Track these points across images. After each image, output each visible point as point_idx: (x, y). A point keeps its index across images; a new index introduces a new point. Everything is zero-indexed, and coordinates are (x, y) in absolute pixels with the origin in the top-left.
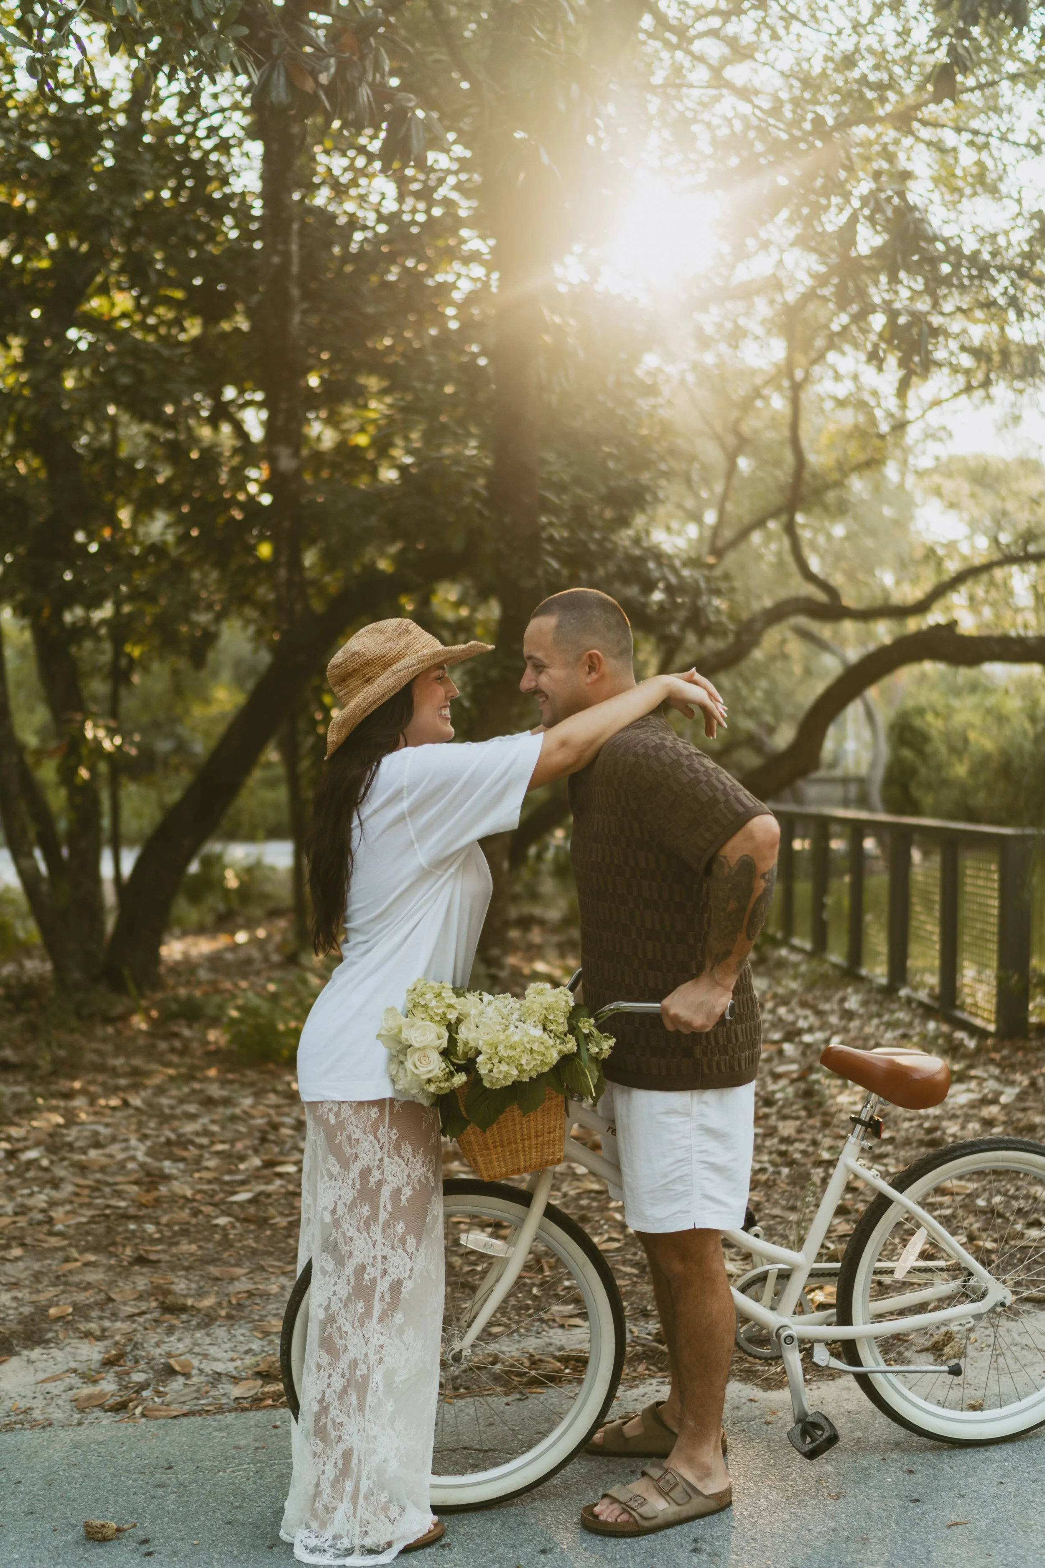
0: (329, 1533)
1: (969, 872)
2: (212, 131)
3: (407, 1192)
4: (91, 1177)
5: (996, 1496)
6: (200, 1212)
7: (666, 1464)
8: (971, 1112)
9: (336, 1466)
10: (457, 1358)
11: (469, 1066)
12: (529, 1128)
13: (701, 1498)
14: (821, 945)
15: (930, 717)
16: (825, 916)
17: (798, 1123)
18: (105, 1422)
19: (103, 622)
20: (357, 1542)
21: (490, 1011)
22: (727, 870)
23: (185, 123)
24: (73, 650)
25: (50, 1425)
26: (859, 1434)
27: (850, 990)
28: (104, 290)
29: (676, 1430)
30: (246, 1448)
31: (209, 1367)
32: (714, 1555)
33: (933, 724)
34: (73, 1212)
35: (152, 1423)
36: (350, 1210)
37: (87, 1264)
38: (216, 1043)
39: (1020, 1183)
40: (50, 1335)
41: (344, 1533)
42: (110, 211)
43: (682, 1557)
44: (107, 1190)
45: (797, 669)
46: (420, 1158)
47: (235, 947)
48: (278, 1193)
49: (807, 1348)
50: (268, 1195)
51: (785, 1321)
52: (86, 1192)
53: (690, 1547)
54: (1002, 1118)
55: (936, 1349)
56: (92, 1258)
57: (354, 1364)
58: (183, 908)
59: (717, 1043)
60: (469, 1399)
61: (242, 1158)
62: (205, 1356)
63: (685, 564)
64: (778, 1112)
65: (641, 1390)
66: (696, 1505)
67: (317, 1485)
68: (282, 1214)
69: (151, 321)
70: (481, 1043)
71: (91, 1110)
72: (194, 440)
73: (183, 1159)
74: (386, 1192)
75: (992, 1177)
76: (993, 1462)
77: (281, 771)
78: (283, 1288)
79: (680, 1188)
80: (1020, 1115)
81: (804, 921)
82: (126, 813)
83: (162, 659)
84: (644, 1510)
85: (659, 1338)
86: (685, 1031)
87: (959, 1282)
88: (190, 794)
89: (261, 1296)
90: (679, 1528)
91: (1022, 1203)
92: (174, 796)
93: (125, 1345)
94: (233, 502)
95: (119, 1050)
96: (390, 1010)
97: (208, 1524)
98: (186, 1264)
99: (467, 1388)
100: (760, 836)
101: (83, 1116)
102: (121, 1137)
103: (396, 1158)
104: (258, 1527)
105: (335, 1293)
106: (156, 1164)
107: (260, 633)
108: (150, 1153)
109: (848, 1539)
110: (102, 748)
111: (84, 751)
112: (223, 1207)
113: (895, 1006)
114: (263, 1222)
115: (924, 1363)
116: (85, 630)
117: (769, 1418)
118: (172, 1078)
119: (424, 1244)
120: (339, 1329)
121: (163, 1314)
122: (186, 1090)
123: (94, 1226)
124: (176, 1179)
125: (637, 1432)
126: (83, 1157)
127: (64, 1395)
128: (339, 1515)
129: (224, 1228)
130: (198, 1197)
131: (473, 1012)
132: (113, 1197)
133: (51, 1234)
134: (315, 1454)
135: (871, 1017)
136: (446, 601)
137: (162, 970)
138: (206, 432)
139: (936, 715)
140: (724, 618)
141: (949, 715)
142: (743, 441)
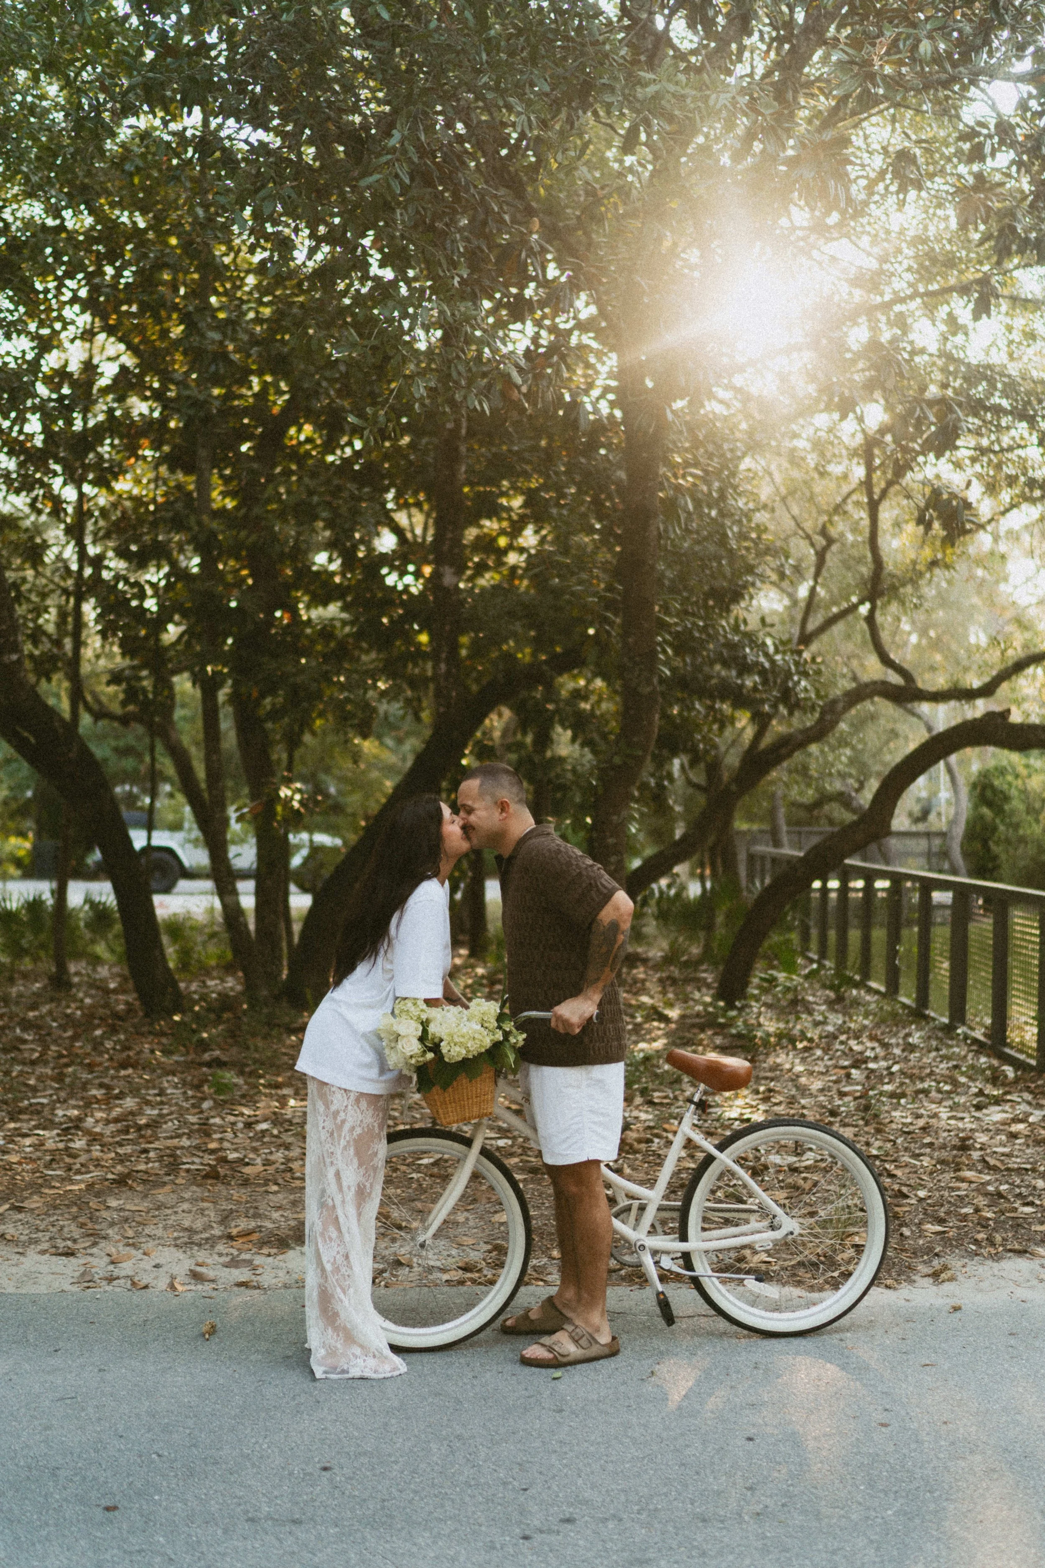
1: (1017, 927)
11: (435, 1048)
12: (472, 1091)
13: (598, 1346)
14: (893, 987)
16: (898, 962)
21: (449, 1016)
22: (601, 928)
27: (915, 1027)
51: (641, 1236)
66: (595, 1350)
70: (443, 1034)
87: (768, 1221)
110: (292, 806)
111: (279, 808)
113: (952, 1042)
125: (537, 1317)
131: (437, 1016)
139: (1017, 776)
140: (813, 696)
141: (1030, 776)
142: (830, 541)
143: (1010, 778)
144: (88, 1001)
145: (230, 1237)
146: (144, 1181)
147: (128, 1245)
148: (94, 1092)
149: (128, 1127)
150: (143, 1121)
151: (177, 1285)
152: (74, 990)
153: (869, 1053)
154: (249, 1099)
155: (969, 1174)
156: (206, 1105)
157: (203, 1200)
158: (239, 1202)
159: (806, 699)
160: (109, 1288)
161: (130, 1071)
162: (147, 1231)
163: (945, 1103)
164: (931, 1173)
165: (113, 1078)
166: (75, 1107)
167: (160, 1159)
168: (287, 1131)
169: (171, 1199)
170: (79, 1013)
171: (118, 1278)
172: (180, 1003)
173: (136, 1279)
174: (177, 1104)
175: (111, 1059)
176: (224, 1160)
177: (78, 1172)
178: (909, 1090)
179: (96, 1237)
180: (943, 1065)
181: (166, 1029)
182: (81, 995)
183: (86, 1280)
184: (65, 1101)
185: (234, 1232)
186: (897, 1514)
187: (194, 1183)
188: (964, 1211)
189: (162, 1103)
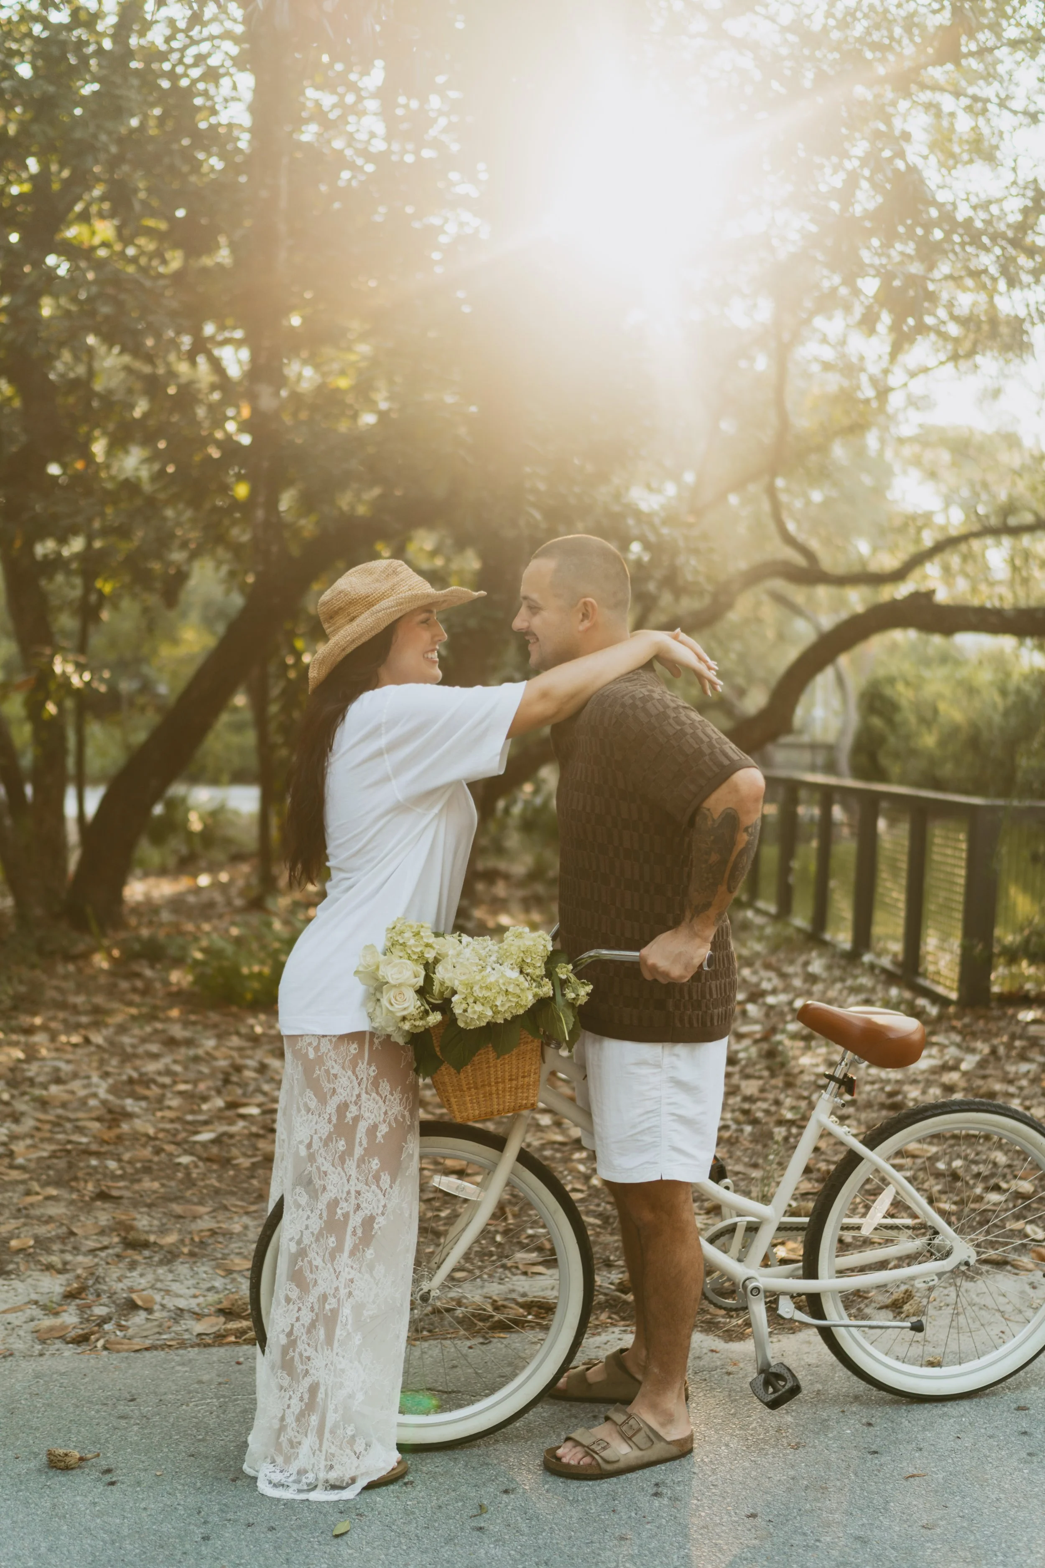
0: (294, 1468)
1: (938, 840)
2: (200, 59)
3: (384, 1129)
4: (52, 1112)
5: (953, 1450)
6: (163, 1150)
7: (629, 1409)
8: (932, 1077)
9: (301, 1399)
10: (425, 1298)
11: (445, 1006)
12: (504, 1071)
13: (663, 1443)
14: (785, 908)
15: (900, 687)
16: (791, 880)
17: (761, 1082)
18: (67, 1354)
19: (76, 556)
20: (322, 1475)
21: (468, 952)
22: (710, 823)
23: (172, 50)
24: (43, 583)
25: (11, 1355)
26: (819, 1386)
27: (814, 954)
28: (85, 217)
29: (639, 1377)
30: (210, 1382)
31: (170, 1303)
32: (675, 1499)
33: (903, 694)
34: (34, 1146)
35: (114, 1355)
36: (326, 1145)
37: (48, 1198)
38: (178, 983)
39: (980, 1148)
40: (11, 1267)
41: (309, 1467)
42: (95, 136)
43: (644, 1500)
44: (68, 1126)
45: (770, 634)
46: (397, 1096)
47: (198, 890)
48: (240, 1134)
49: (772, 1300)
50: (231, 1136)
51: (751, 1273)
52: (47, 1127)
53: (651, 1491)
54: (963, 1084)
55: (896, 1307)
56: (54, 1192)
57: (324, 1298)
58: (146, 850)
59: (691, 997)
60: (432, 1342)
61: (205, 1099)
62: (168, 1292)
63: (664, 523)
64: (741, 1071)
65: (604, 1337)
66: (658, 1450)
67: (283, 1419)
68: (245, 1155)
69: (131, 251)
70: (457, 983)
71: (52, 1046)
72: (172, 374)
73: (145, 1098)
74: (362, 1128)
75: (952, 1142)
76: (950, 1417)
77: (248, 716)
78: (246, 1227)
79: (648, 1139)
80: (980, 1082)
81: (769, 886)
82: (90, 751)
83: (134, 596)
84: (607, 1454)
85: (622, 1288)
86: (663, 981)
87: (924, 1240)
88: (156, 735)
89: (224, 1235)
90: (640, 1472)
91: (982, 1168)
92: (140, 737)
93: (86, 1279)
94: (210, 440)
95: (80, 988)
96: (370, 948)
97: (171, 1455)
98: (149, 1201)
99: (430, 1331)
100: (744, 789)
101: (44, 1052)
102: (82, 1074)
103: (374, 1095)
104: (222, 1460)
105: (307, 1228)
106: (118, 1102)
107: (232, 574)
108: (113, 1090)
109: (807, 1487)
110: (70, 683)
111: (52, 686)
112: (186, 1146)
113: (858, 971)
114: (226, 1162)
115: (884, 1319)
116: (54, 564)
117: (731, 1369)
118: (133, 1018)
119: (397, 1182)
120: (310, 1262)
121: (125, 1249)
122: (148, 1029)
123: (55, 1161)
124: (138, 1117)
125: (598, 1379)
126: (44, 1093)
127: (25, 1326)
128: (304, 1449)
129: (186, 1167)
130: (161, 1135)
131: (451, 952)
132: (74, 1132)
133: (12, 1167)
134: (281, 1388)
135: (834, 981)
136: (421, 549)
137: (125, 910)
138: (183, 368)
139: (907, 685)
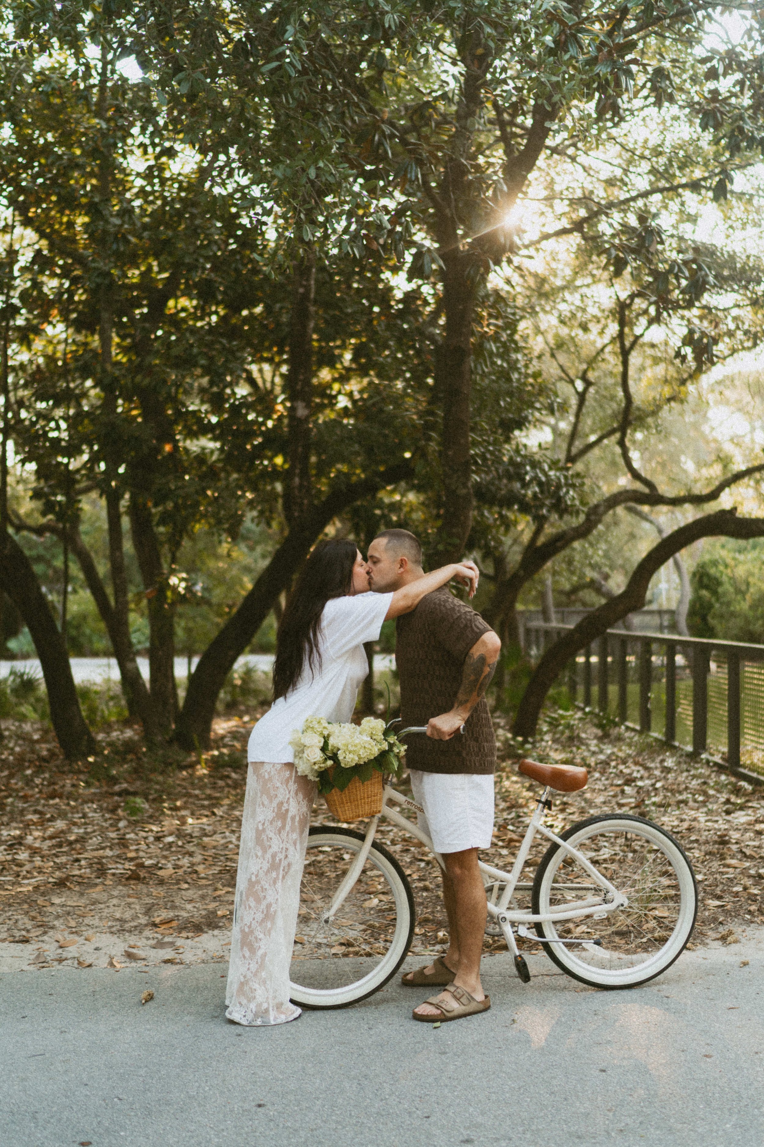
11: (334, 757)
12: (364, 793)
13: (475, 1002)
22: (472, 661)
51: (502, 911)
63: (550, 467)
66: (473, 1006)
70: (340, 745)
84: (448, 1008)
100: (490, 644)
113: (698, 765)
131: (337, 731)
137: (212, 736)
139: (726, 566)
140: (577, 503)
141: (736, 566)
142: (588, 384)
143: (721, 568)
144: (17, 749)
145: (155, 925)
146: (79, 883)
147: (73, 933)
148: (30, 817)
149: (61, 842)
150: (72, 838)
151: (115, 963)
152: (6, 741)
153: (635, 774)
154: (154, 819)
155: (733, 862)
156: (121, 824)
157: (129, 896)
158: (158, 898)
159: (572, 506)
160: (60, 967)
161: (57, 800)
162: (87, 921)
163: (701, 810)
164: (703, 862)
165: (44, 806)
166: (15, 828)
167: (90, 866)
168: (189, 842)
169: (104, 896)
170: (11, 758)
171: (66, 959)
172: (93, 748)
173: (81, 960)
174: (98, 824)
175: (40, 792)
176: (142, 866)
177: (25, 878)
178: (672, 801)
179: (45, 927)
180: (694, 782)
181: (82, 768)
182: (11, 745)
183: (41, 961)
184: (8, 824)
185: (157, 920)
186: (735, 1126)
187: (120, 883)
188: (735, 889)
189: (85, 824)
